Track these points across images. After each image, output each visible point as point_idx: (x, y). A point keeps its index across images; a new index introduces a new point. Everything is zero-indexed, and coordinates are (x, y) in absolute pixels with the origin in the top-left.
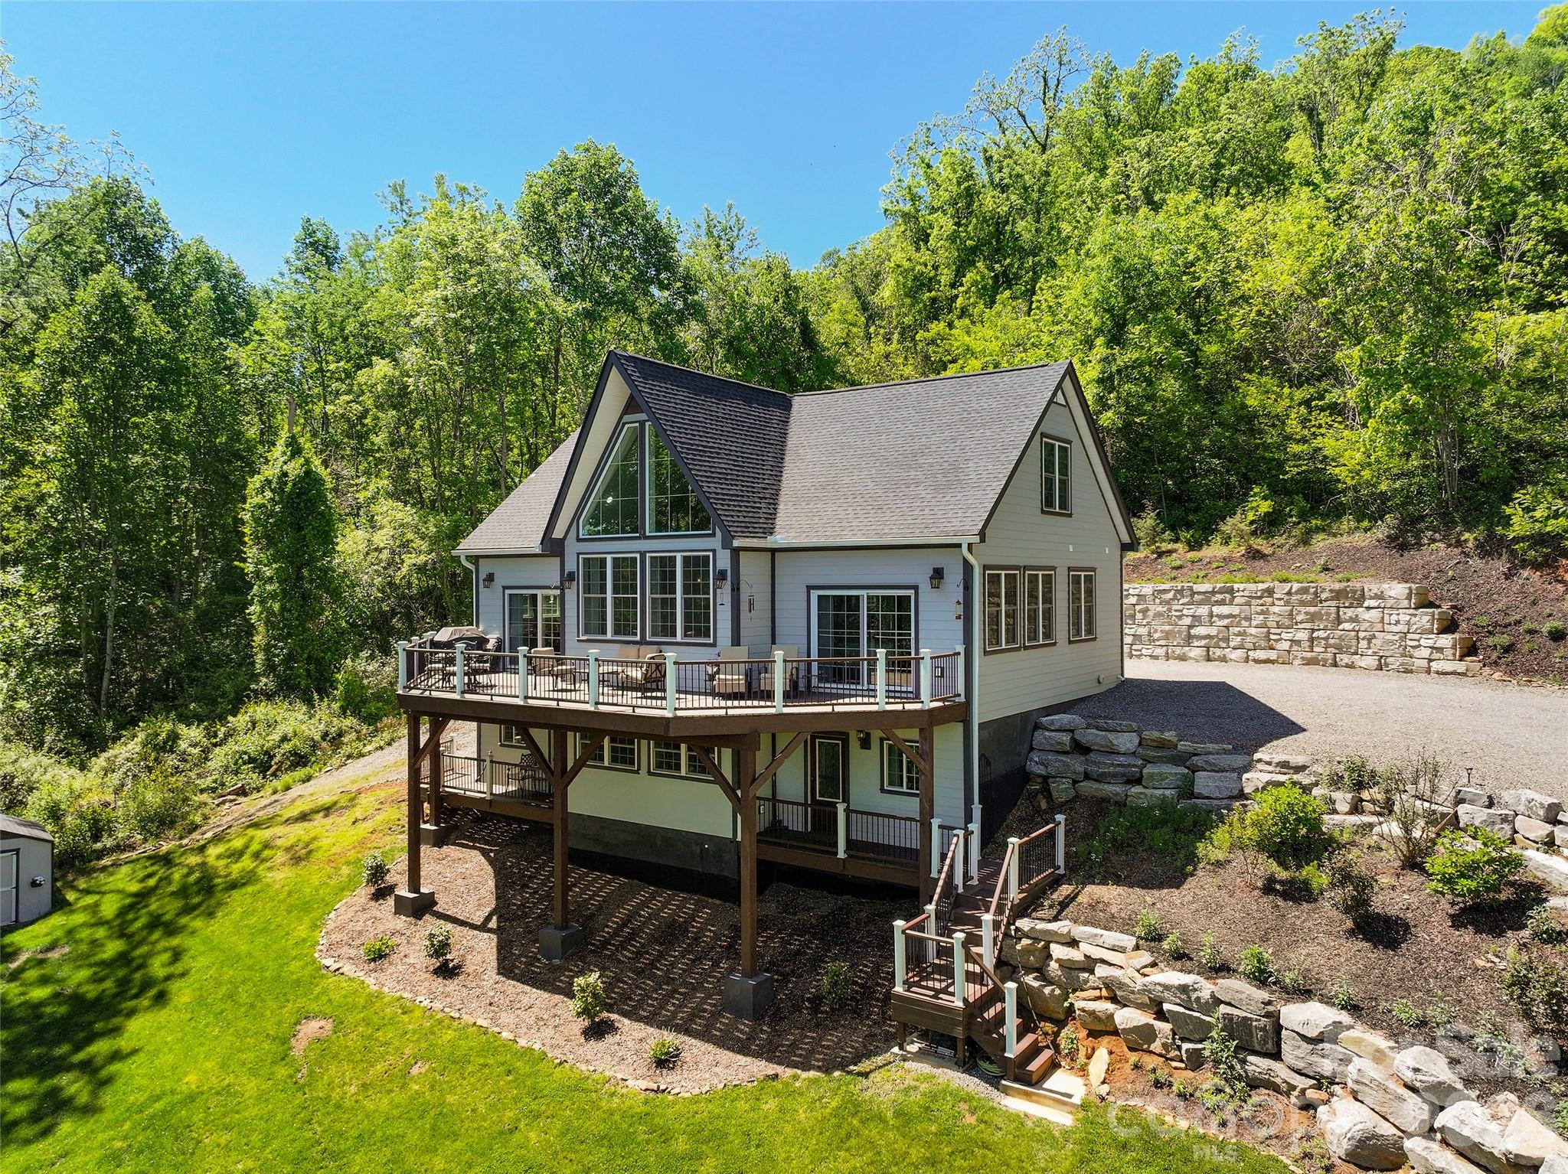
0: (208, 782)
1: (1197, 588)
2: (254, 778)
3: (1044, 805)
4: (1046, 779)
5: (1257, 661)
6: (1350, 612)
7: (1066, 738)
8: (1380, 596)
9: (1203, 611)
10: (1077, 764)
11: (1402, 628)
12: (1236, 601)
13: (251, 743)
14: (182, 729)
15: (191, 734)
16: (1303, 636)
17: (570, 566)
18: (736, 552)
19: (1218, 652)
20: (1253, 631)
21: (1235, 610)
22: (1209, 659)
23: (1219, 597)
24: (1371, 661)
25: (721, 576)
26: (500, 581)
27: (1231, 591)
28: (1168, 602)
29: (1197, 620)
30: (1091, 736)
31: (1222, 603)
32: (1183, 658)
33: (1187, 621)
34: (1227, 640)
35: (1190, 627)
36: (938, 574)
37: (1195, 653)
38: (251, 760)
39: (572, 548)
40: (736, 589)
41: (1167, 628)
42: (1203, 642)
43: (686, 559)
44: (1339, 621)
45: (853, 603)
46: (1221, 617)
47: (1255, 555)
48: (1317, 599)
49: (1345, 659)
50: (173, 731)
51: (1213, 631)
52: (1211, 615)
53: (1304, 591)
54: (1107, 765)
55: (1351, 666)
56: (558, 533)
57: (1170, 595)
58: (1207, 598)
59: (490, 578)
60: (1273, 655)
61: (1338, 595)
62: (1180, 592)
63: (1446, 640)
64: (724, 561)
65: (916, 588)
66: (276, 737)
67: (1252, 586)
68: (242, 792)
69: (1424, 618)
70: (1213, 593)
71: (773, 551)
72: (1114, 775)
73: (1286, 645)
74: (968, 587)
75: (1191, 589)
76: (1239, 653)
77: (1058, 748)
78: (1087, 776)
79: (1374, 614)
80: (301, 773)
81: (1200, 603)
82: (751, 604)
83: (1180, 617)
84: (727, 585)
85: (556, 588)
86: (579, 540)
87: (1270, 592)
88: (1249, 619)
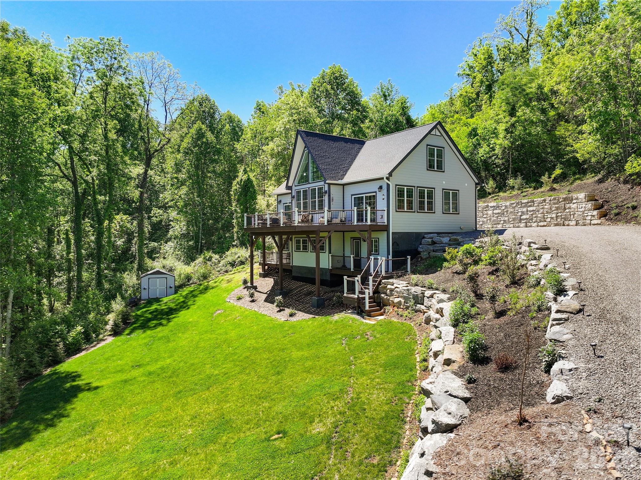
1: (522, 201)
2: (230, 268)
3: (419, 260)
4: (422, 252)
5: (540, 226)
6: (568, 206)
7: (431, 241)
8: (577, 199)
9: (525, 210)
10: (431, 247)
11: (583, 209)
16: (554, 215)
18: (329, 184)
22: (526, 227)
24: (574, 223)
26: (282, 202)
28: (514, 208)
29: (523, 213)
30: (436, 239)
31: (530, 206)
32: (518, 227)
34: (532, 219)
35: (521, 216)
37: (523, 225)
39: (294, 188)
42: (525, 221)
43: (318, 189)
44: (565, 209)
45: (362, 198)
47: (552, 190)
48: (559, 202)
49: (566, 223)
53: (555, 199)
54: (438, 247)
55: (568, 225)
56: (290, 184)
57: (515, 205)
60: (545, 223)
61: (565, 199)
64: (327, 188)
65: (376, 192)
67: (539, 199)
69: (589, 205)
70: (528, 203)
71: (343, 185)
73: (549, 220)
74: (388, 191)
76: (536, 224)
77: (428, 243)
78: (433, 251)
79: (575, 205)
82: (333, 200)
84: (327, 195)
87: (545, 200)
88: (538, 211)
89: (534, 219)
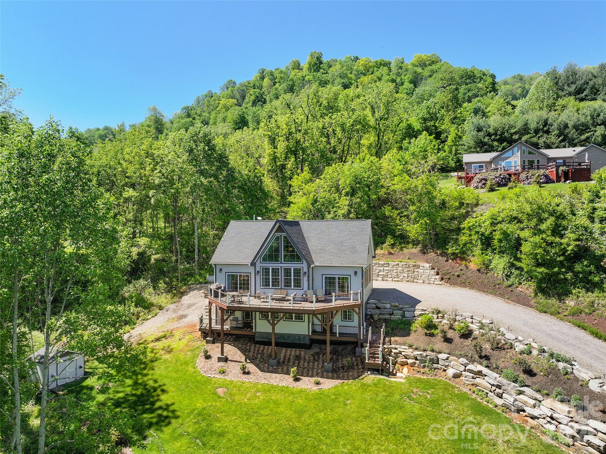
3: (372, 321)
4: (371, 315)
6: (417, 270)
7: (375, 306)
8: (423, 267)
9: (382, 268)
10: (378, 311)
11: (428, 274)
12: (390, 266)
16: (406, 275)
17: (258, 269)
18: (309, 268)
19: (386, 279)
20: (394, 274)
21: (390, 269)
22: (383, 280)
23: (386, 265)
24: (422, 281)
25: (305, 273)
27: (388, 264)
31: (386, 267)
34: (387, 276)
36: (356, 273)
39: (258, 265)
40: (309, 276)
44: (414, 272)
45: (334, 278)
46: (386, 270)
47: (390, 253)
48: (409, 267)
49: (415, 281)
51: (384, 274)
52: (384, 270)
53: (406, 265)
55: (417, 282)
58: (383, 265)
59: (221, 270)
60: (399, 280)
61: (414, 266)
63: (437, 277)
64: (306, 270)
69: (433, 272)
72: (387, 313)
73: (402, 277)
74: (363, 276)
76: (391, 279)
77: (373, 308)
79: (422, 271)
81: (381, 267)
84: (307, 276)
86: (260, 263)
87: (398, 265)
88: (393, 271)
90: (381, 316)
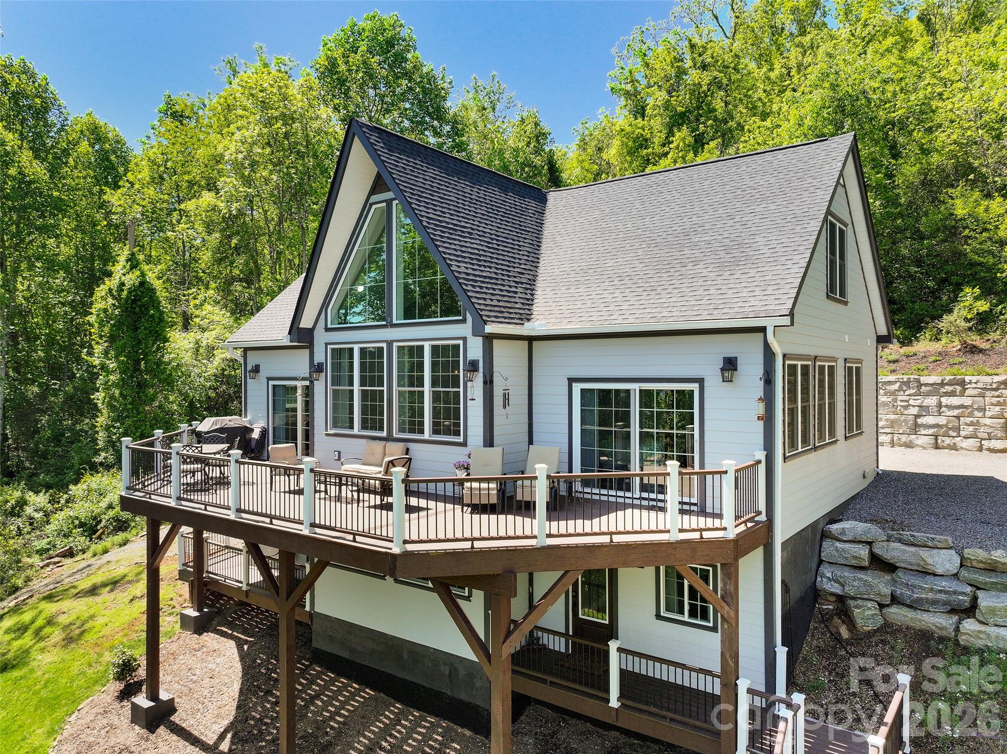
0: (42, 544)
1: (923, 380)
2: (80, 541)
3: (845, 633)
4: (841, 599)
5: (992, 450)
7: (863, 552)
9: (931, 401)
10: (881, 585)
12: (968, 392)
13: (82, 510)
14: (30, 496)
15: (40, 500)
17: (319, 358)
18: (489, 339)
19: (948, 441)
20: (988, 421)
21: (967, 401)
22: (937, 447)
23: (949, 388)
25: (473, 366)
26: (264, 373)
27: (962, 383)
28: (893, 393)
29: (924, 410)
30: (894, 552)
31: (952, 394)
32: (909, 445)
33: (914, 411)
34: (957, 429)
35: (917, 416)
36: (730, 365)
37: (921, 440)
38: (82, 525)
39: (321, 338)
40: (488, 382)
41: (892, 417)
42: (931, 431)
43: (434, 349)
45: (624, 398)
46: (950, 407)
47: (973, 350)
50: (22, 498)
51: (942, 420)
52: (940, 405)
54: (924, 589)
56: (306, 322)
57: (896, 386)
58: (935, 389)
59: (256, 369)
62: (907, 383)
64: (475, 350)
65: (701, 381)
66: (104, 504)
67: (988, 379)
68: (70, 554)
70: (942, 384)
71: (531, 340)
72: (934, 602)
74: (769, 381)
75: (918, 381)
76: (972, 442)
77: (854, 562)
78: (895, 600)
80: (120, 537)
81: (928, 394)
82: (506, 399)
83: (906, 407)
84: (479, 378)
85: (304, 379)
86: (327, 329)
89: (967, 431)
90: (897, 614)
